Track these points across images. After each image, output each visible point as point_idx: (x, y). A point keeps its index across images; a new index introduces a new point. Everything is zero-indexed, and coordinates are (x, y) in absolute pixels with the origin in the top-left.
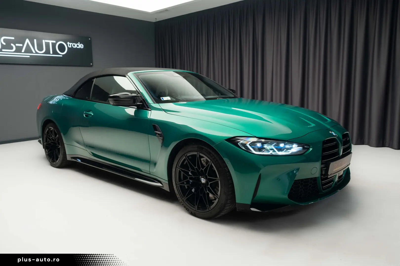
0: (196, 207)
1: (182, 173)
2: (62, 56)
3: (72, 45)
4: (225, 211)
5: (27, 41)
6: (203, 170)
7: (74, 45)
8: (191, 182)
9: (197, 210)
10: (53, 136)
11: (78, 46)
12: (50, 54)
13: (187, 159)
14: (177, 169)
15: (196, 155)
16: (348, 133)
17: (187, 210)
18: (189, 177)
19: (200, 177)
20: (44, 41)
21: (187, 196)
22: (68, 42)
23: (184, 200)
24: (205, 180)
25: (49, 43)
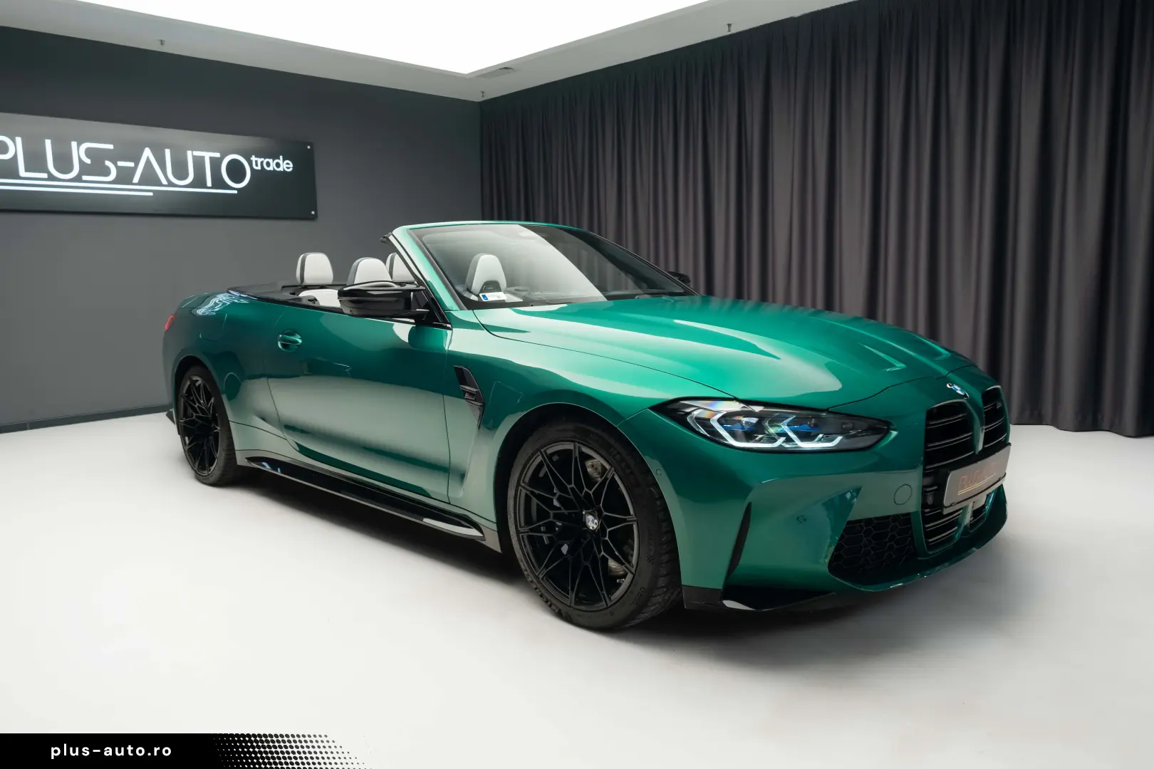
0: (572, 596)
1: (535, 501)
2: (236, 192)
3: (262, 163)
4: (653, 608)
5: (147, 153)
6: (591, 492)
7: (268, 164)
8: (558, 526)
9: (575, 604)
10: (202, 402)
11: (278, 165)
12: (205, 187)
13: (546, 462)
14: (521, 490)
15: (570, 450)
16: (998, 389)
17: (549, 603)
18: (551, 513)
19: (584, 513)
20: (189, 153)
21: (546, 567)
22: (253, 156)
23: (541, 576)
24: (596, 521)
25: (203, 158)
